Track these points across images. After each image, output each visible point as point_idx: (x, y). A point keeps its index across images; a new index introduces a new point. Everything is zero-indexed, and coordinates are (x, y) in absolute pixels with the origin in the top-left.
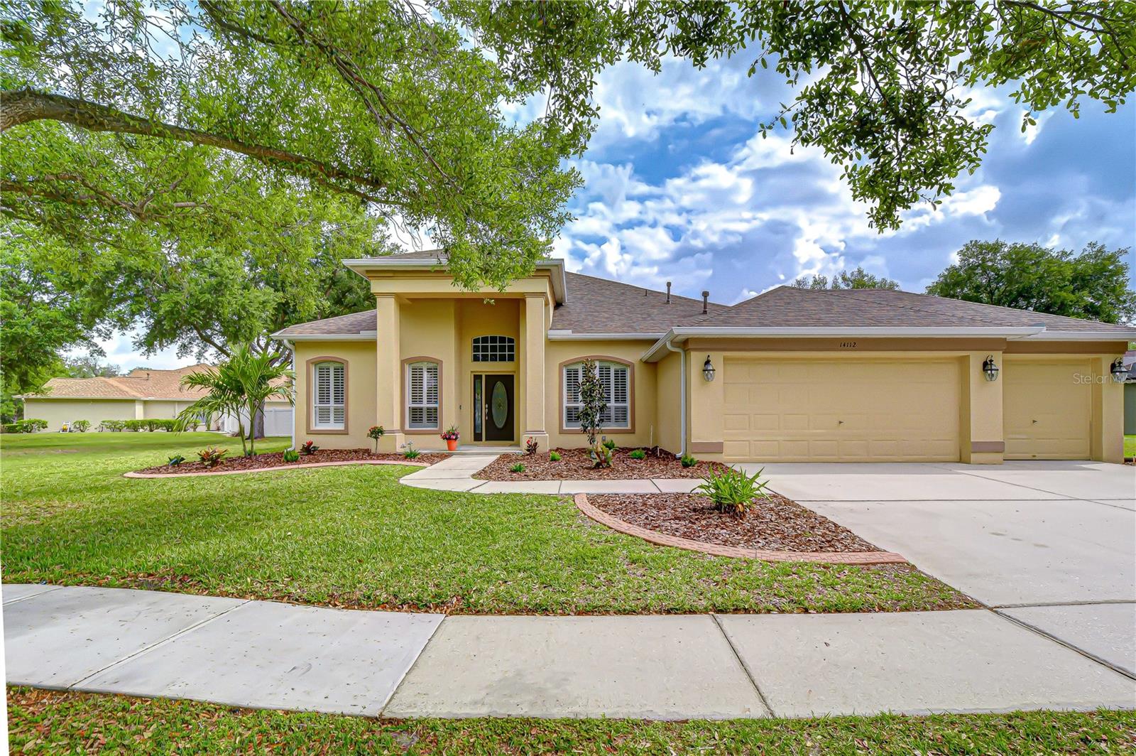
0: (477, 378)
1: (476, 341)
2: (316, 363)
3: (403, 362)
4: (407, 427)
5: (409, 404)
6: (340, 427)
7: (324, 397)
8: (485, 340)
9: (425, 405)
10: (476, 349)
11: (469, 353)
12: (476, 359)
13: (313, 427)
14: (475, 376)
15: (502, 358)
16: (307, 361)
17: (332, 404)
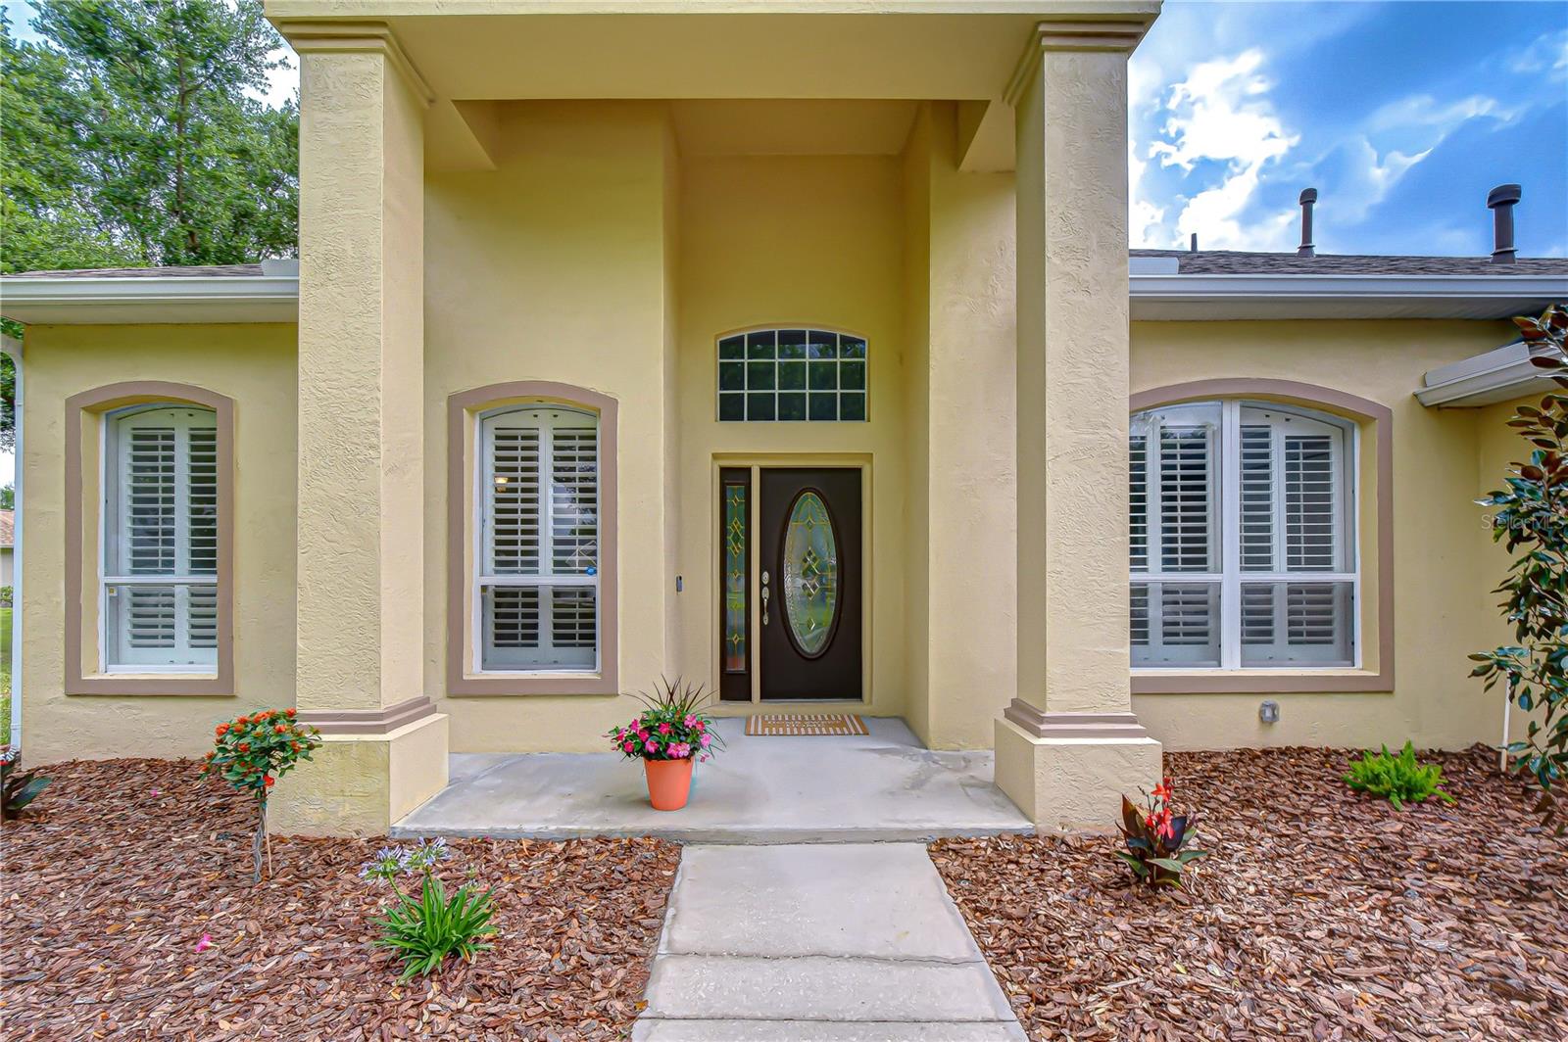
0: (732, 477)
1: (730, 347)
2: (113, 410)
3: (456, 404)
4: (473, 669)
5: (481, 572)
6: (204, 667)
7: (151, 552)
8: (762, 342)
9: (545, 578)
10: (729, 377)
11: (709, 392)
12: (730, 410)
13: (99, 669)
14: (724, 471)
15: (823, 411)
16: (68, 402)
17: (182, 576)
